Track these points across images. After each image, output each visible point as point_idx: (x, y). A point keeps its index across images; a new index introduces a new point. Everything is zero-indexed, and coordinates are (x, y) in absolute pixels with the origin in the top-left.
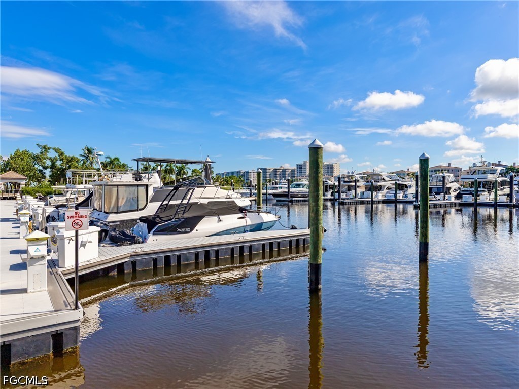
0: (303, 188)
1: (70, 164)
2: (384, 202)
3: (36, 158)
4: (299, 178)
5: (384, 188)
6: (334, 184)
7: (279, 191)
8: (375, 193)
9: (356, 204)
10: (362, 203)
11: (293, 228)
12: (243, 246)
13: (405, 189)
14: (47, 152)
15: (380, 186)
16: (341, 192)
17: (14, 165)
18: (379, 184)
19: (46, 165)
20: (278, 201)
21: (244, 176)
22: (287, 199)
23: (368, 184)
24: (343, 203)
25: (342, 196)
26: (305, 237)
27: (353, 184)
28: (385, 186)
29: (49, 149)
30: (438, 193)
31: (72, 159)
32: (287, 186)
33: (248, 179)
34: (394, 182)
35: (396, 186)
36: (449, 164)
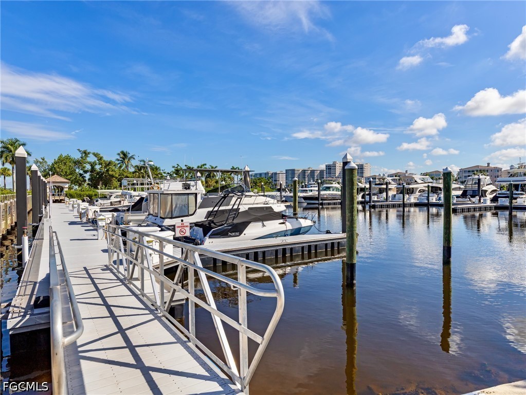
0: (333, 190)
1: (108, 168)
2: (416, 205)
3: (78, 163)
4: (328, 179)
5: (416, 191)
6: (365, 187)
7: (310, 194)
8: (407, 196)
9: (388, 207)
10: (394, 206)
11: (328, 232)
12: (285, 248)
13: (439, 192)
14: (87, 157)
15: (413, 188)
16: (372, 194)
17: (58, 170)
18: (411, 186)
19: (86, 169)
20: (308, 204)
21: (272, 177)
22: (317, 202)
23: (400, 186)
24: (374, 207)
25: (373, 199)
26: (340, 241)
27: (384, 186)
28: (417, 188)
29: (89, 153)
30: (473, 196)
31: (110, 163)
32: (317, 189)
33: (276, 181)
34: (426, 185)
35: (428, 189)
36: (488, 164)
